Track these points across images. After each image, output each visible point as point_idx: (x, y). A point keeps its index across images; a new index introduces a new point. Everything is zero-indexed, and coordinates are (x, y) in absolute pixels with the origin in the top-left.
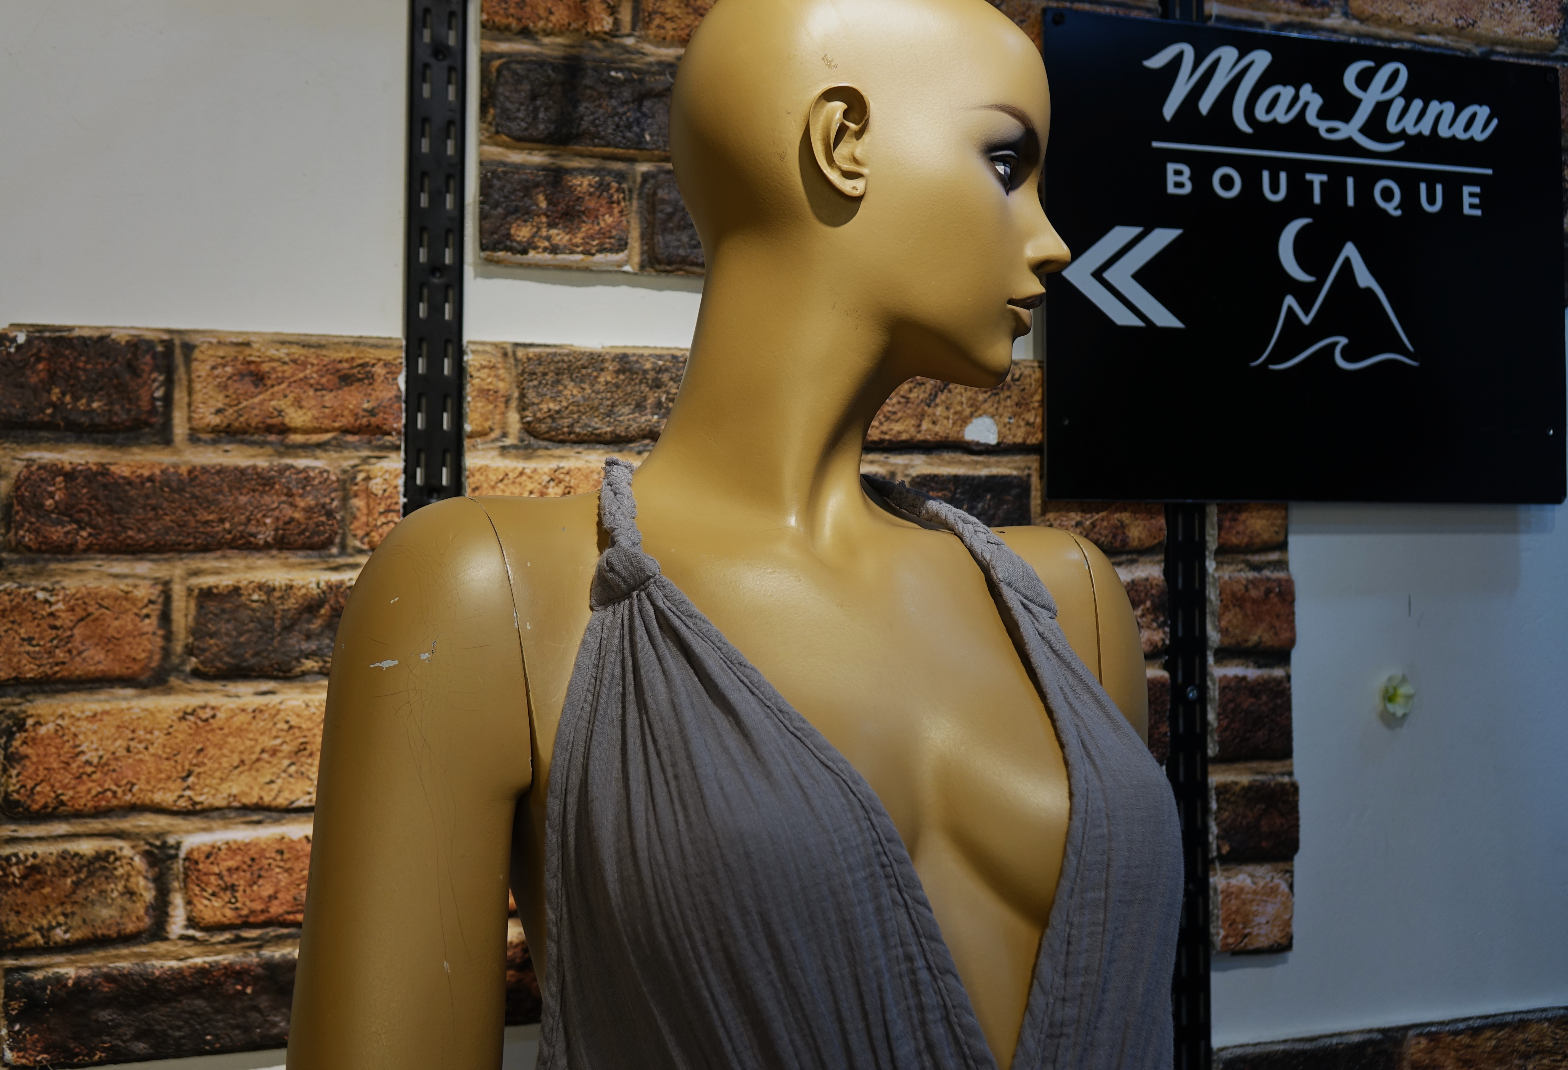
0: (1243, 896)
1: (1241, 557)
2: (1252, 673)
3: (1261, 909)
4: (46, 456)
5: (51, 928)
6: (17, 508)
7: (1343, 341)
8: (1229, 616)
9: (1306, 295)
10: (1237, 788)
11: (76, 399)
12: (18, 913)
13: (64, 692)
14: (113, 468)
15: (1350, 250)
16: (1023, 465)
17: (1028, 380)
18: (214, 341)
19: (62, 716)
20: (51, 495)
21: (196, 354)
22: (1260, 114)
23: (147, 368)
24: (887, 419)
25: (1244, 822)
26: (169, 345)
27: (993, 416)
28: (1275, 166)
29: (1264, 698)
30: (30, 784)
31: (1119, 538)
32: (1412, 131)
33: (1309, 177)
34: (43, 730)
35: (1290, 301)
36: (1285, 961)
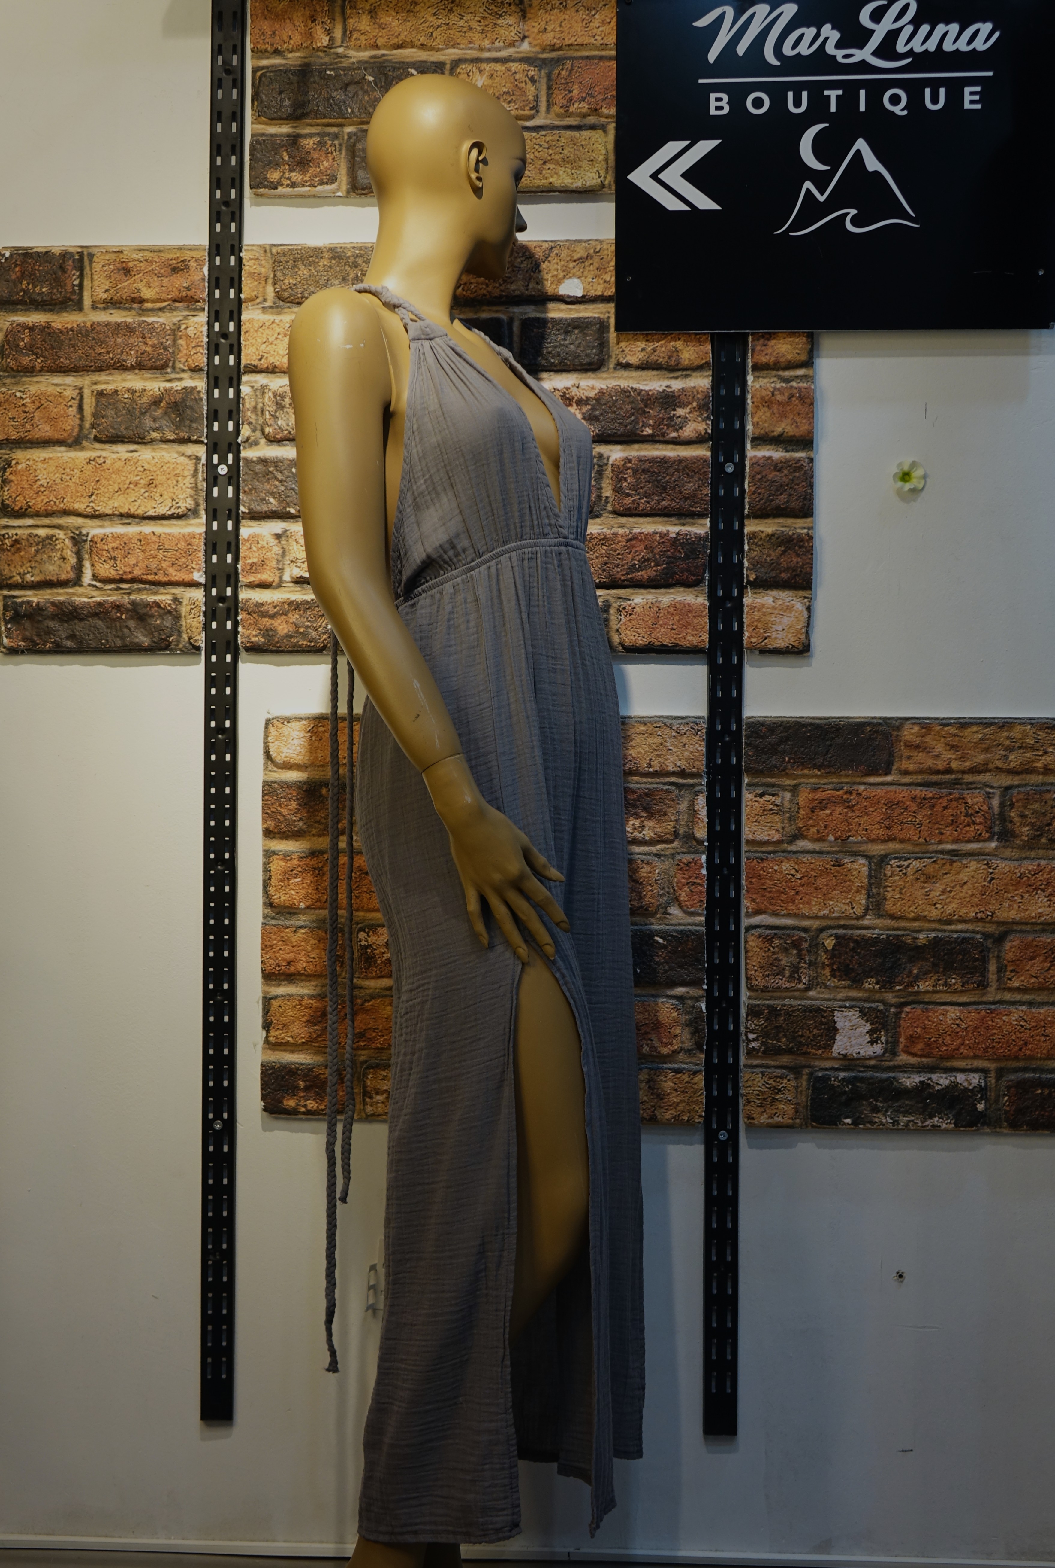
0: (764, 610)
1: (774, 373)
2: (777, 454)
3: (778, 621)
4: (20, 319)
5: (25, 574)
6: (6, 347)
7: (853, 212)
8: (760, 413)
9: (821, 180)
10: (763, 535)
11: (34, 287)
12: (9, 565)
13: (31, 448)
14: (53, 324)
15: (861, 144)
16: (604, 310)
17: (606, 252)
18: (104, 251)
19: (28, 460)
20: (23, 340)
21: (95, 259)
22: (787, 50)
23: (70, 268)
24: (505, 281)
25: (768, 559)
26: (81, 254)
27: (579, 278)
28: (797, 88)
29: (786, 472)
30: (14, 496)
31: (674, 359)
32: (918, 49)
33: (826, 93)
34: (20, 467)
35: (808, 185)
36: (810, 665)
